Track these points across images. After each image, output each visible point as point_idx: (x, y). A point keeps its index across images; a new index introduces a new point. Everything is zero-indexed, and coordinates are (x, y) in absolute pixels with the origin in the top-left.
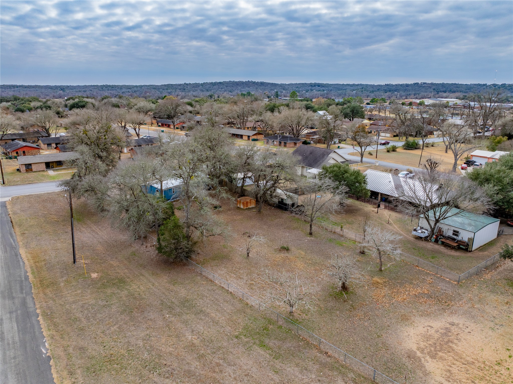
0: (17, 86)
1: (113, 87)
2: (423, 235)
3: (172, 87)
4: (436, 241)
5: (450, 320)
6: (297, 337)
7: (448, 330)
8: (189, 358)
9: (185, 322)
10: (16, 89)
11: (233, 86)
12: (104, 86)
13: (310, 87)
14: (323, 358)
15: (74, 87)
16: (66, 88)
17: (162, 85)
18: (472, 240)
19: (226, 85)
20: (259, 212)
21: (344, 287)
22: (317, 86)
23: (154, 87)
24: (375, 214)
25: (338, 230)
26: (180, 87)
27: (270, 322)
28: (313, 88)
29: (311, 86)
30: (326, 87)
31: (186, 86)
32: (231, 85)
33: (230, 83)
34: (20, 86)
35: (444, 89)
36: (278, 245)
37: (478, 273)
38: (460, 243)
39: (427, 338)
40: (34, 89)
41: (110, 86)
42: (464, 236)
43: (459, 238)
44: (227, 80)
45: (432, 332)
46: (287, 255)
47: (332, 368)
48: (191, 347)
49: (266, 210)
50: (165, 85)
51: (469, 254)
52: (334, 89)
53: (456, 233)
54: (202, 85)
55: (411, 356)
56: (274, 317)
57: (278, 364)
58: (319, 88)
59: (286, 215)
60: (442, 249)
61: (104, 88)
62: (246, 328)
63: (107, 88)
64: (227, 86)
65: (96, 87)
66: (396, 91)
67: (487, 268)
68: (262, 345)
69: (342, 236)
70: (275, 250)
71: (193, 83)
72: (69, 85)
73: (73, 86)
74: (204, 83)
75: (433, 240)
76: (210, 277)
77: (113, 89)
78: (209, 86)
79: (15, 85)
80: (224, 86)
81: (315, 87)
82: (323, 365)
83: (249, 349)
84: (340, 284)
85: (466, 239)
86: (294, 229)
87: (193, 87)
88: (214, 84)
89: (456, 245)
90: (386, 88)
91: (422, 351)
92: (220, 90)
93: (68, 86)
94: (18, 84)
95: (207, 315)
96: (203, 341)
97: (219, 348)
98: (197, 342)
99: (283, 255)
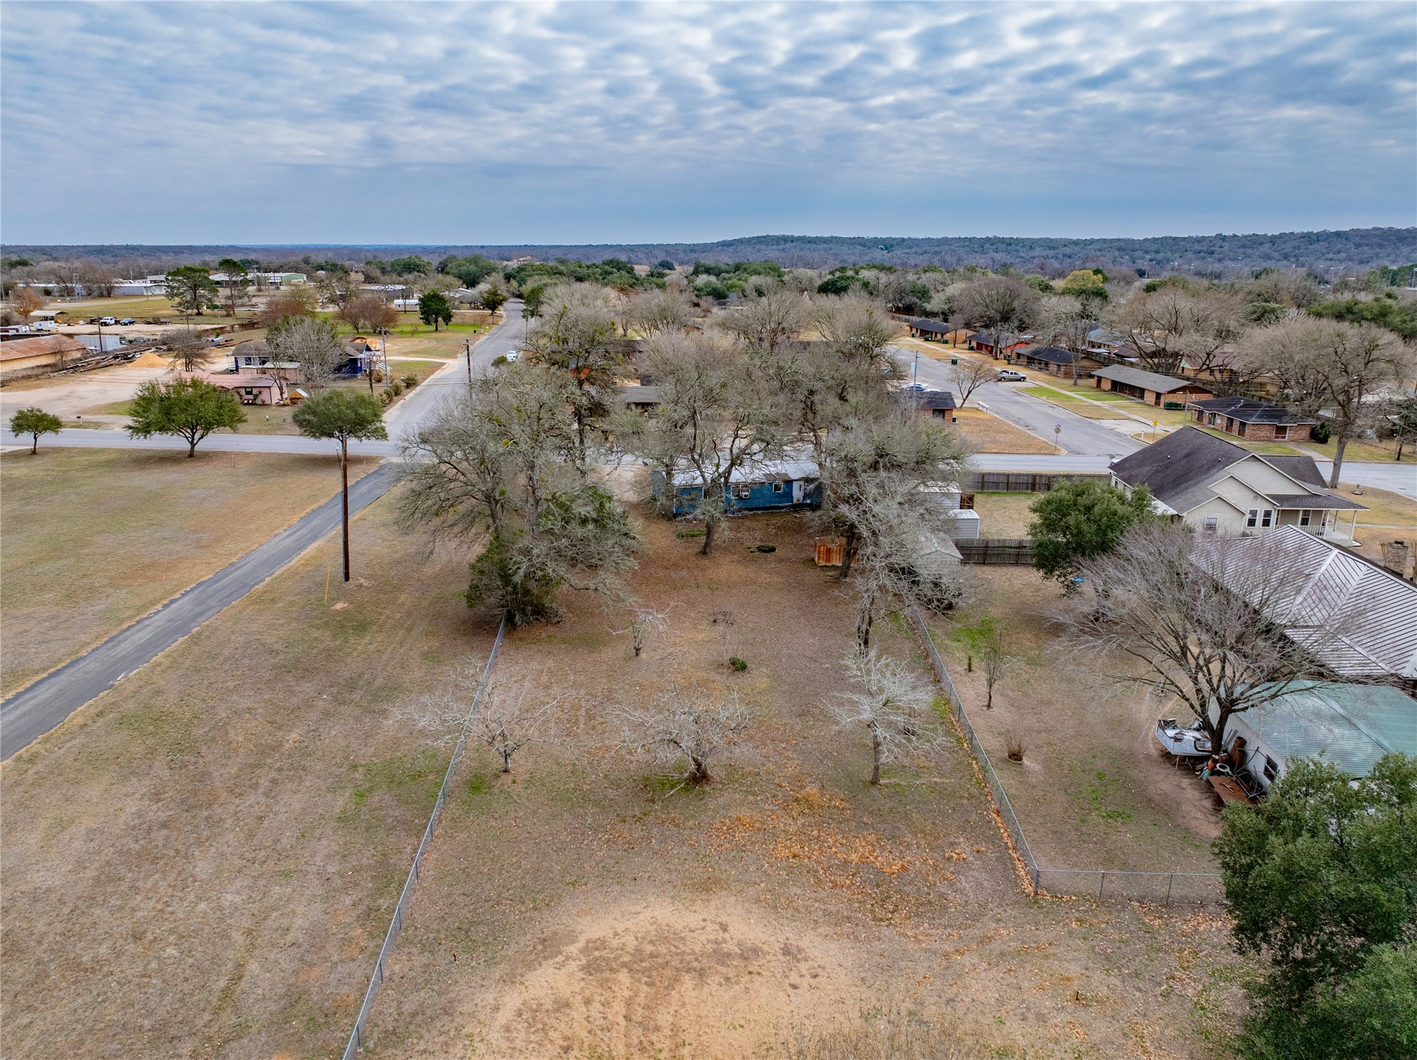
0: (792, 239)
1: (1010, 244)
3: (1175, 245)
10: (789, 245)
11: (1380, 246)
12: (988, 239)
15: (916, 242)
16: (897, 244)
17: (1146, 240)
19: (1358, 240)
23: (1122, 244)
26: (1197, 247)
31: (1219, 243)
32: (1377, 240)
33: (1375, 236)
34: (800, 239)
40: (825, 245)
41: (1002, 241)
44: (1368, 226)
50: (1155, 240)
54: (1273, 240)
61: (988, 245)
63: (995, 247)
64: (1358, 246)
65: (967, 243)
71: (1246, 234)
72: (906, 237)
73: (916, 239)
74: (1282, 236)
77: (1009, 247)
78: (1295, 243)
79: (788, 237)
80: (1351, 246)
87: (1244, 246)
88: (1314, 237)
92: (1331, 256)
93: (903, 240)
94: (812, 234)
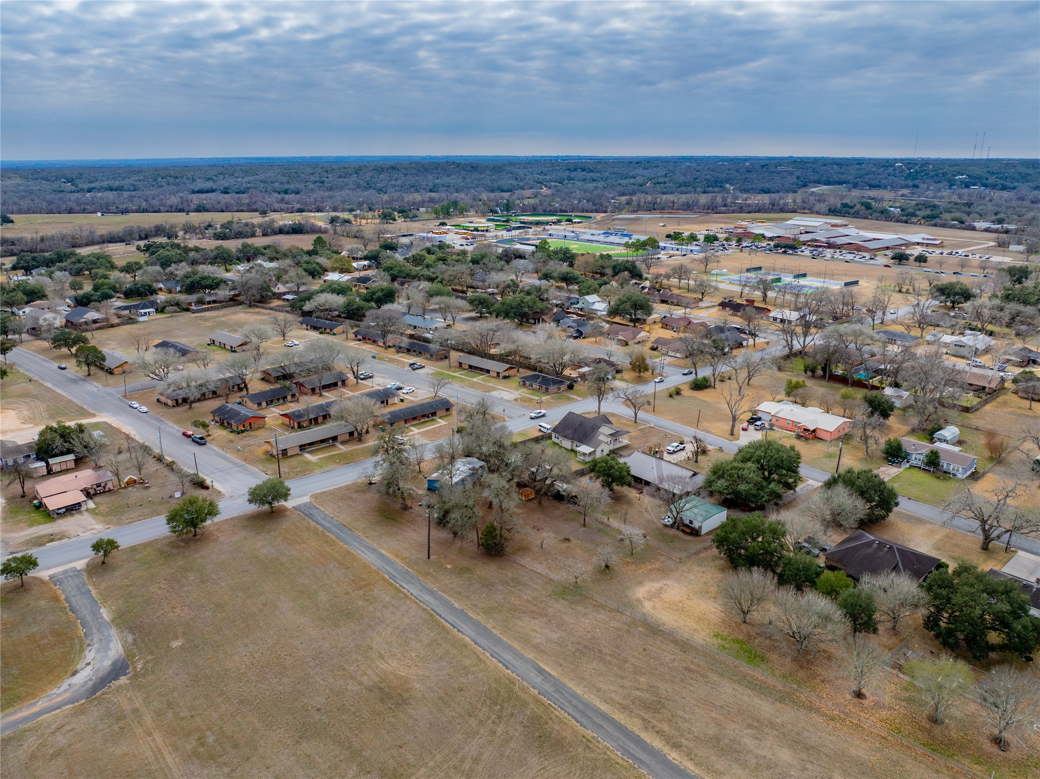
2: (668, 524)
4: (678, 528)
5: (665, 583)
6: (581, 594)
7: (662, 588)
8: (530, 606)
9: (519, 590)
13: (567, 173)
14: (595, 603)
18: (700, 527)
20: (540, 503)
21: (607, 567)
22: (580, 170)
24: (637, 501)
25: (606, 520)
27: (565, 587)
28: (573, 174)
29: (569, 170)
30: (598, 172)
35: (817, 177)
36: (562, 537)
37: (696, 553)
38: (693, 529)
39: (649, 592)
42: (696, 525)
43: (693, 526)
45: (653, 589)
46: (569, 544)
47: (599, 607)
48: (529, 601)
49: (545, 502)
51: (698, 538)
52: (613, 176)
53: (691, 522)
55: (638, 600)
56: (567, 585)
57: (573, 606)
58: (584, 173)
59: (563, 507)
60: (680, 534)
62: (553, 591)
64: (406, 175)
66: (728, 183)
67: (705, 549)
68: (563, 598)
69: (608, 526)
70: (560, 540)
75: (676, 526)
76: (522, 563)
80: (401, 175)
81: (575, 173)
82: (594, 606)
83: (557, 601)
84: (604, 564)
85: (697, 527)
86: (571, 520)
89: (689, 531)
90: (709, 177)
91: (644, 598)
95: (530, 586)
96: (533, 598)
97: (542, 601)
98: (530, 599)
99: (566, 544)
